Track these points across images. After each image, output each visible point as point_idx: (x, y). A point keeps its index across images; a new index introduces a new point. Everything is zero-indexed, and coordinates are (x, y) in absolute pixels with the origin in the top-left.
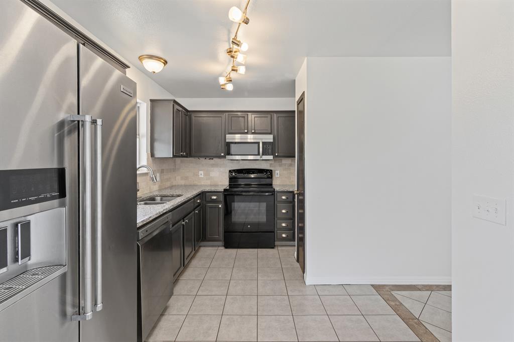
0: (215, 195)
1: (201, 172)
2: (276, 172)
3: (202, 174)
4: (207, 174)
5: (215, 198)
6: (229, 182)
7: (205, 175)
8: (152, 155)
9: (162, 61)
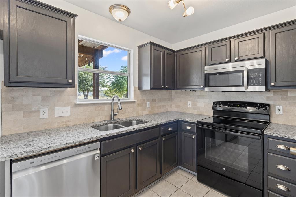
0: (190, 126)
1: (189, 102)
2: (277, 107)
3: (190, 104)
4: (194, 104)
5: (189, 128)
6: (213, 114)
7: (192, 104)
8: (140, 88)
9: (124, 8)
